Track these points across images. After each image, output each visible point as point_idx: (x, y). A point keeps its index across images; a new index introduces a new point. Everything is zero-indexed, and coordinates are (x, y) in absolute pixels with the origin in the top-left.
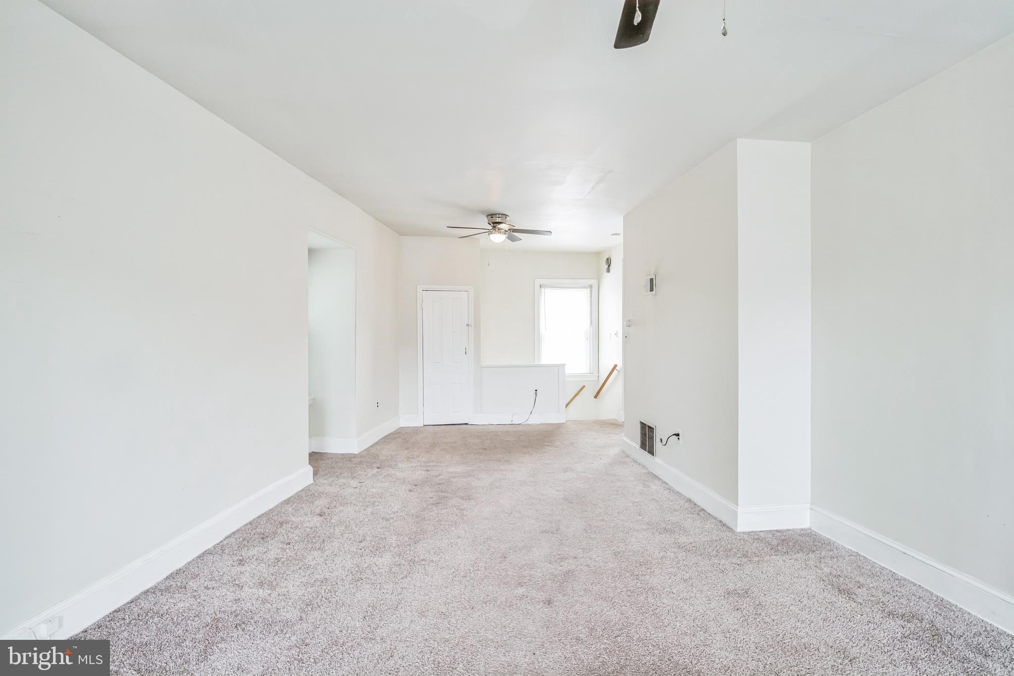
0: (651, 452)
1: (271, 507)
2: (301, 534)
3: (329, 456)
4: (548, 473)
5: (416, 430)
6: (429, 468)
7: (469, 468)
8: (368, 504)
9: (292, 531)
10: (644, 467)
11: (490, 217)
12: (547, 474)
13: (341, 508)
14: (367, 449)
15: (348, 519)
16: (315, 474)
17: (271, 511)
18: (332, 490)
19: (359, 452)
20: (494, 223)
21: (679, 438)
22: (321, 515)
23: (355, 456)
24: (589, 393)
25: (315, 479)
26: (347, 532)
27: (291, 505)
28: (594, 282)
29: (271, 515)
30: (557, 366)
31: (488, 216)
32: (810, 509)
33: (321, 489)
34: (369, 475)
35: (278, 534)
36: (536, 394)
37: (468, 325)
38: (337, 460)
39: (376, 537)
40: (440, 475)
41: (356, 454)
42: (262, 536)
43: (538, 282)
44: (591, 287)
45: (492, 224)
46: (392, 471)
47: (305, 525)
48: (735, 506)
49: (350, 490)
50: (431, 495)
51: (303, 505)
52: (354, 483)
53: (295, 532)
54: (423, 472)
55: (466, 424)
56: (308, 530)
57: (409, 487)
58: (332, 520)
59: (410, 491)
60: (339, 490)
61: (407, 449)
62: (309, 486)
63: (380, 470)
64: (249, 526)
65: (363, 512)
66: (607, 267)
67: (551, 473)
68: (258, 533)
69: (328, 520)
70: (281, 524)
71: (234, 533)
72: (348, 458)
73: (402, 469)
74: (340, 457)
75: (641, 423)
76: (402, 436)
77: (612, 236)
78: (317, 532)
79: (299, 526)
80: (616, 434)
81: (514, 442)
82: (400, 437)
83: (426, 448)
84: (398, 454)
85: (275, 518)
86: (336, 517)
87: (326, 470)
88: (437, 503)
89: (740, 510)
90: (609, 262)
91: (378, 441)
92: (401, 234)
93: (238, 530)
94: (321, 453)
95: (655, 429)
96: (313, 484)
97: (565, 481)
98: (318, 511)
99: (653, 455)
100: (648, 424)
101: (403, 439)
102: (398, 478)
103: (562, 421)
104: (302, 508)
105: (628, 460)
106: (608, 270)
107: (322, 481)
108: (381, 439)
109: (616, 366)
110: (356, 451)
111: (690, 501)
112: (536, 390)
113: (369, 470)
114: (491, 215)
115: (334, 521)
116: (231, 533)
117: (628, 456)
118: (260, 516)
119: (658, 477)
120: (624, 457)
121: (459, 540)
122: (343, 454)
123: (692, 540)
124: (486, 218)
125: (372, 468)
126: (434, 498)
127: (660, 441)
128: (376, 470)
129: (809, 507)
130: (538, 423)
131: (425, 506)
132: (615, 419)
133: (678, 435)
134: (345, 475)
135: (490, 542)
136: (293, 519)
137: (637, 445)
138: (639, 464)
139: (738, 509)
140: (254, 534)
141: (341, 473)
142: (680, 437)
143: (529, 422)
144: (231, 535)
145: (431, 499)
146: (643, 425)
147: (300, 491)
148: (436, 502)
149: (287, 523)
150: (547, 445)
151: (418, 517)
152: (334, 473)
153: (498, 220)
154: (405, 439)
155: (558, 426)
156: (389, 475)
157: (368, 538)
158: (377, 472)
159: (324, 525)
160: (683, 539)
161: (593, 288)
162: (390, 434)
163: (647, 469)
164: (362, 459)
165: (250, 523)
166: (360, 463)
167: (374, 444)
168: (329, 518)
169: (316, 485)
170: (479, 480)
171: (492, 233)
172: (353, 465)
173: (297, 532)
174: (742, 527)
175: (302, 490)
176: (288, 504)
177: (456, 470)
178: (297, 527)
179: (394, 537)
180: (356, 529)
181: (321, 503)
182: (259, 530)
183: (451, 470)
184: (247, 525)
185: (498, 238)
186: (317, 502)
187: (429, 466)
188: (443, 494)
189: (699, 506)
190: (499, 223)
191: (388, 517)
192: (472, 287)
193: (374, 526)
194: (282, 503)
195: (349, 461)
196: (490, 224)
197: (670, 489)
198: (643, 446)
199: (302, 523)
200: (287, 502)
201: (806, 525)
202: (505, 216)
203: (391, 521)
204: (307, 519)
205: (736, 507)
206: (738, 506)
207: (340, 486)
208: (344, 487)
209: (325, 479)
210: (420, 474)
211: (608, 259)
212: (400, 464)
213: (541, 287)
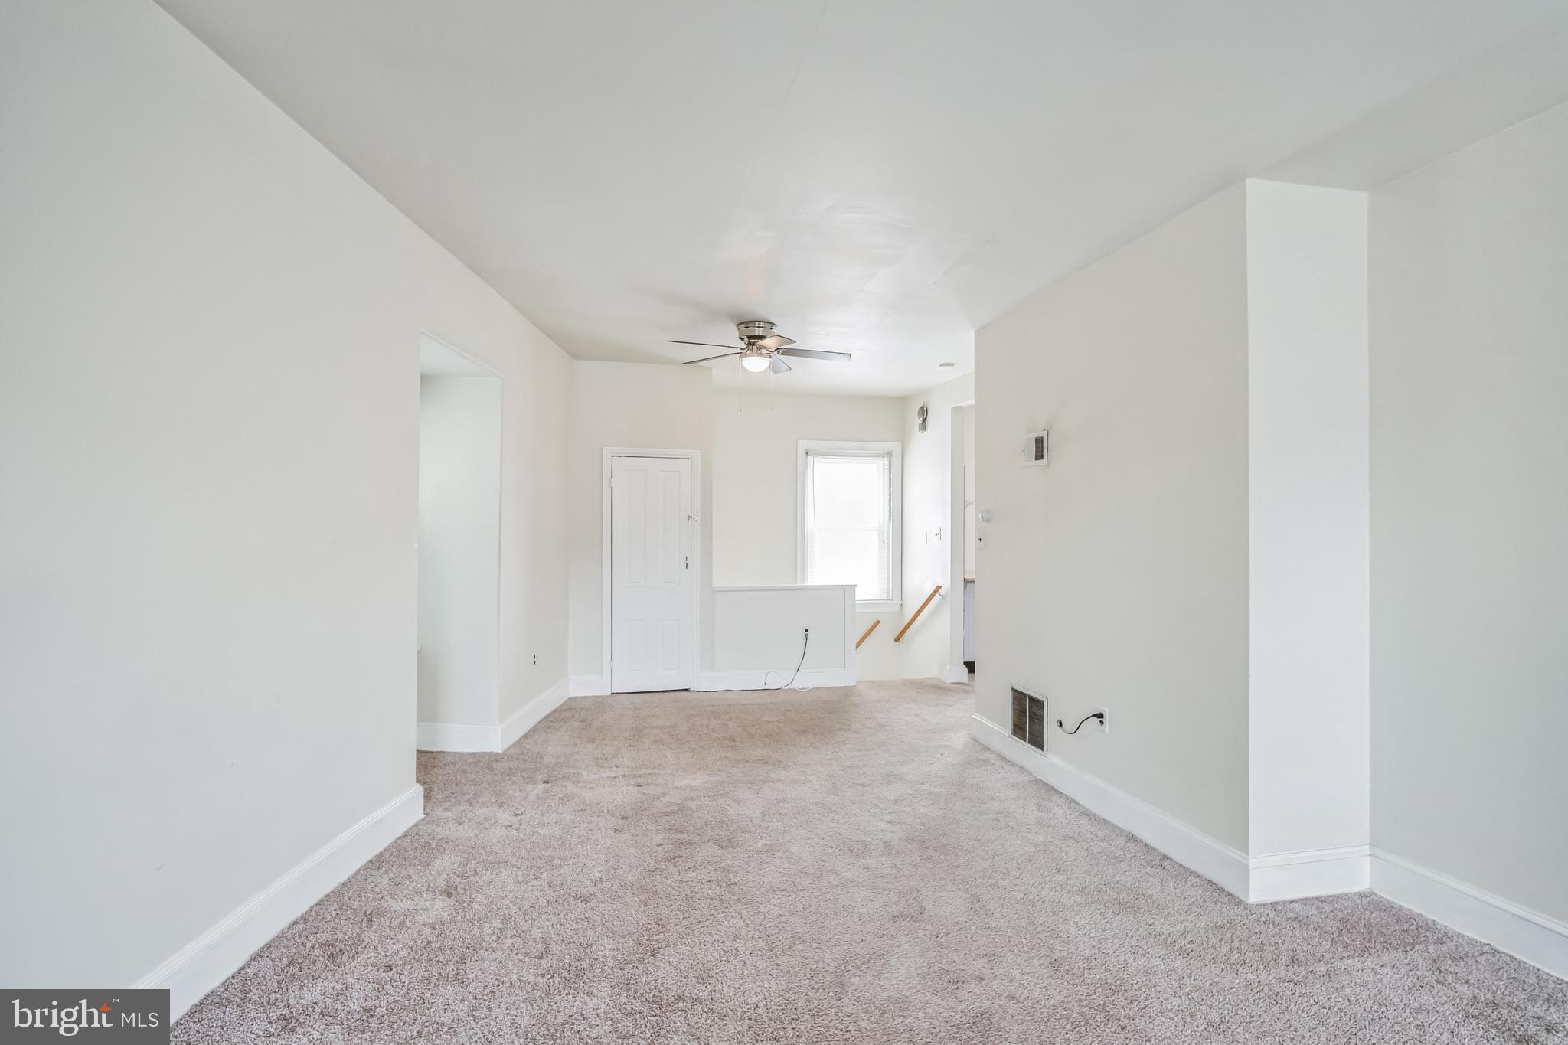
0: (1037, 741)
1: (343, 878)
2: (412, 944)
3: (449, 759)
4: (859, 785)
5: (598, 705)
6: (641, 781)
7: (714, 778)
8: (539, 863)
9: (392, 934)
10: (1023, 770)
11: (742, 327)
12: (858, 788)
13: (489, 875)
14: (518, 744)
15: (506, 902)
16: (427, 797)
17: (345, 885)
18: (467, 832)
19: (504, 749)
20: (749, 337)
21: (1102, 722)
22: (450, 895)
23: (496, 757)
24: (886, 633)
25: (427, 810)
26: (509, 933)
27: (386, 872)
28: (895, 447)
29: (346, 897)
30: (843, 588)
31: (738, 325)
32: (1370, 855)
33: (441, 832)
34: (532, 797)
35: (364, 944)
36: (806, 636)
37: (690, 517)
38: (464, 767)
39: (569, 943)
40: (663, 794)
41: (498, 754)
42: (330, 950)
43: (803, 445)
44: (890, 454)
45: (746, 340)
46: (572, 788)
47: (420, 919)
48: (1244, 855)
49: (498, 833)
50: (657, 839)
51: (411, 872)
52: (505, 816)
53: (400, 937)
54: (630, 788)
55: (686, 690)
56: (427, 931)
57: (612, 822)
58: (472, 905)
59: (616, 830)
60: (476, 831)
61: (592, 741)
62: (416, 825)
63: (549, 785)
64: (301, 926)
65: (532, 883)
66: (920, 421)
67: (863, 785)
68: (321, 944)
69: (465, 905)
70: (370, 918)
71: (269, 946)
72: (484, 762)
73: (590, 782)
74: (470, 760)
75: (1014, 690)
76: (577, 715)
77: (941, 368)
78: (445, 937)
79: (408, 923)
80: (950, 706)
81: (780, 725)
82: (573, 717)
83: (626, 738)
84: (577, 753)
85: (356, 905)
86: (480, 896)
87: (446, 789)
88: (674, 858)
89: (1253, 862)
90: (924, 412)
91: (534, 726)
92: (575, 355)
93: (278, 939)
94: (432, 752)
95: (1045, 703)
96: (423, 820)
97: (896, 801)
98: (441, 882)
99: (1042, 749)
100: (1028, 693)
101: (581, 722)
102: (587, 802)
103: (850, 682)
104: (409, 877)
105: (987, 755)
106: (923, 427)
107: (440, 812)
108: (540, 722)
109: (939, 587)
110: (498, 747)
111: (1132, 838)
112: (807, 631)
113: (530, 787)
114: (747, 323)
115: (477, 907)
116: (262, 945)
117: (987, 749)
118: (322, 900)
119: (1055, 790)
120: (980, 752)
121: (739, 944)
122: (473, 755)
123: (1180, 927)
124: (736, 329)
125: (533, 782)
126: (665, 846)
127: (1057, 724)
128: (541, 787)
129: (1369, 853)
130: (810, 686)
131: (651, 865)
132: (936, 678)
133: (1100, 716)
134: (484, 798)
135: (801, 947)
136: (395, 905)
137: (1006, 730)
138: (1013, 764)
139: (1249, 861)
140: (313, 947)
141: (476, 796)
142: (1106, 719)
143: (796, 685)
144: (262, 950)
145: (660, 848)
146: (1018, 696)
147: (400, 838)
148: (672, 855)
149: (382, 915)
150: (840, 730)
151: (644, 890)
152: (463, 794)
153: (758, 332)
154: (583, 721)
155: (847, 692)
156: (569, 798)
157: (554, 948)
158: (546, 791)
159: (459, 918)
160: (1162, 926)
161: (894, 455)
162: (555, 711)
163: (1031, 774)
164: (513, 765)
165: (304, 919)
166: (510, 771)
167: (529, 732)
168: (467, 899)
169: (431, 822)
170: (738, 802)
171: (746, 355)
172: (496, 778)
173: (405, 937)
174: (1257, 894)
175: (405, 836)
176: (379, 868)
177: (692, 783)
178: (402, 924)
179: (607, 942)
180: (526, 926)
181: (446, 863)
182: (322, 937)
183: (683, 783)
184: (295, 923)
185: (756, 364)
186: (438, 863)
187: (640, 776)
188: (680, 836)
189: (1155, 850)
190: (762, 337)
191: (585, 893)
192: (699, 452)
193: (561, 916)
194: (365, 867)
195: (488, 768)
196: (742, 339)
197: (1086, 813)
198: (1018, 730)
199: (413, 913)
200: (378, 863)
201: (1363, 884)
202: (770, 325)
203: (594, 902)
204: (422, 904)
205: (1246, 857)
206: (1248, 855)
207: (479, 823)
208: (486, 825)
209: (446, 810)
210: (624, 795)
211: (922, 408)
212: (585, 774)
213: (807, 453)
